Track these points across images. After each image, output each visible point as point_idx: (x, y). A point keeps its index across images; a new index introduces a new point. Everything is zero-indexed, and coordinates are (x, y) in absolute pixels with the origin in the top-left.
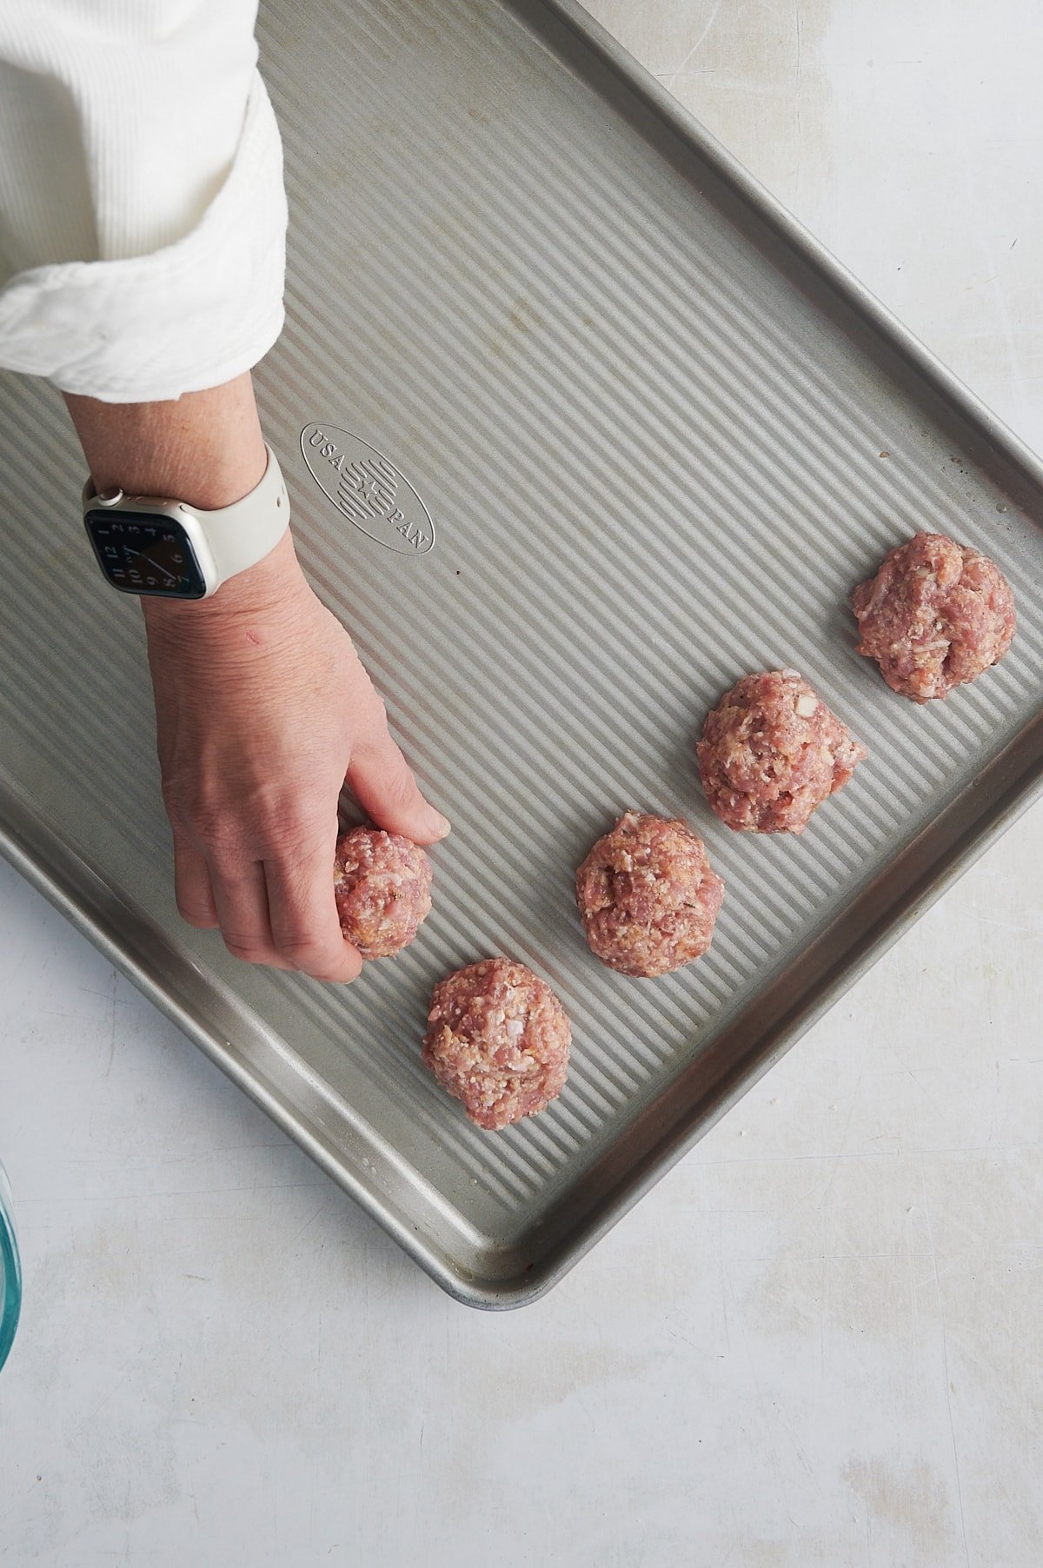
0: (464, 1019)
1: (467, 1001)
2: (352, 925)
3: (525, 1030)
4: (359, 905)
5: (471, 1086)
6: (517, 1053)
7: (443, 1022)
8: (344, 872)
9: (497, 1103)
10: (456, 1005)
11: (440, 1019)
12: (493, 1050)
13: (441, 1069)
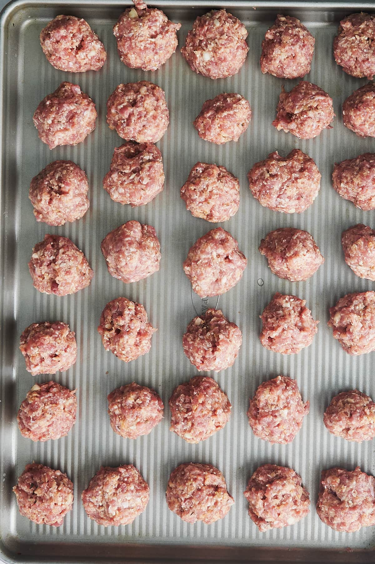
0: (124, 484)
1: (131, 482)
2: (122, 419)
3: (125, 509)
4: (131, 415)
5: (97, 492)
6: (116, 508)
7: (120, 474)
8: (135, 401)
9: (93, 503)
10: (128, 478)
11: (121, 473)
12: (115, 498)
13: (101, 478)
